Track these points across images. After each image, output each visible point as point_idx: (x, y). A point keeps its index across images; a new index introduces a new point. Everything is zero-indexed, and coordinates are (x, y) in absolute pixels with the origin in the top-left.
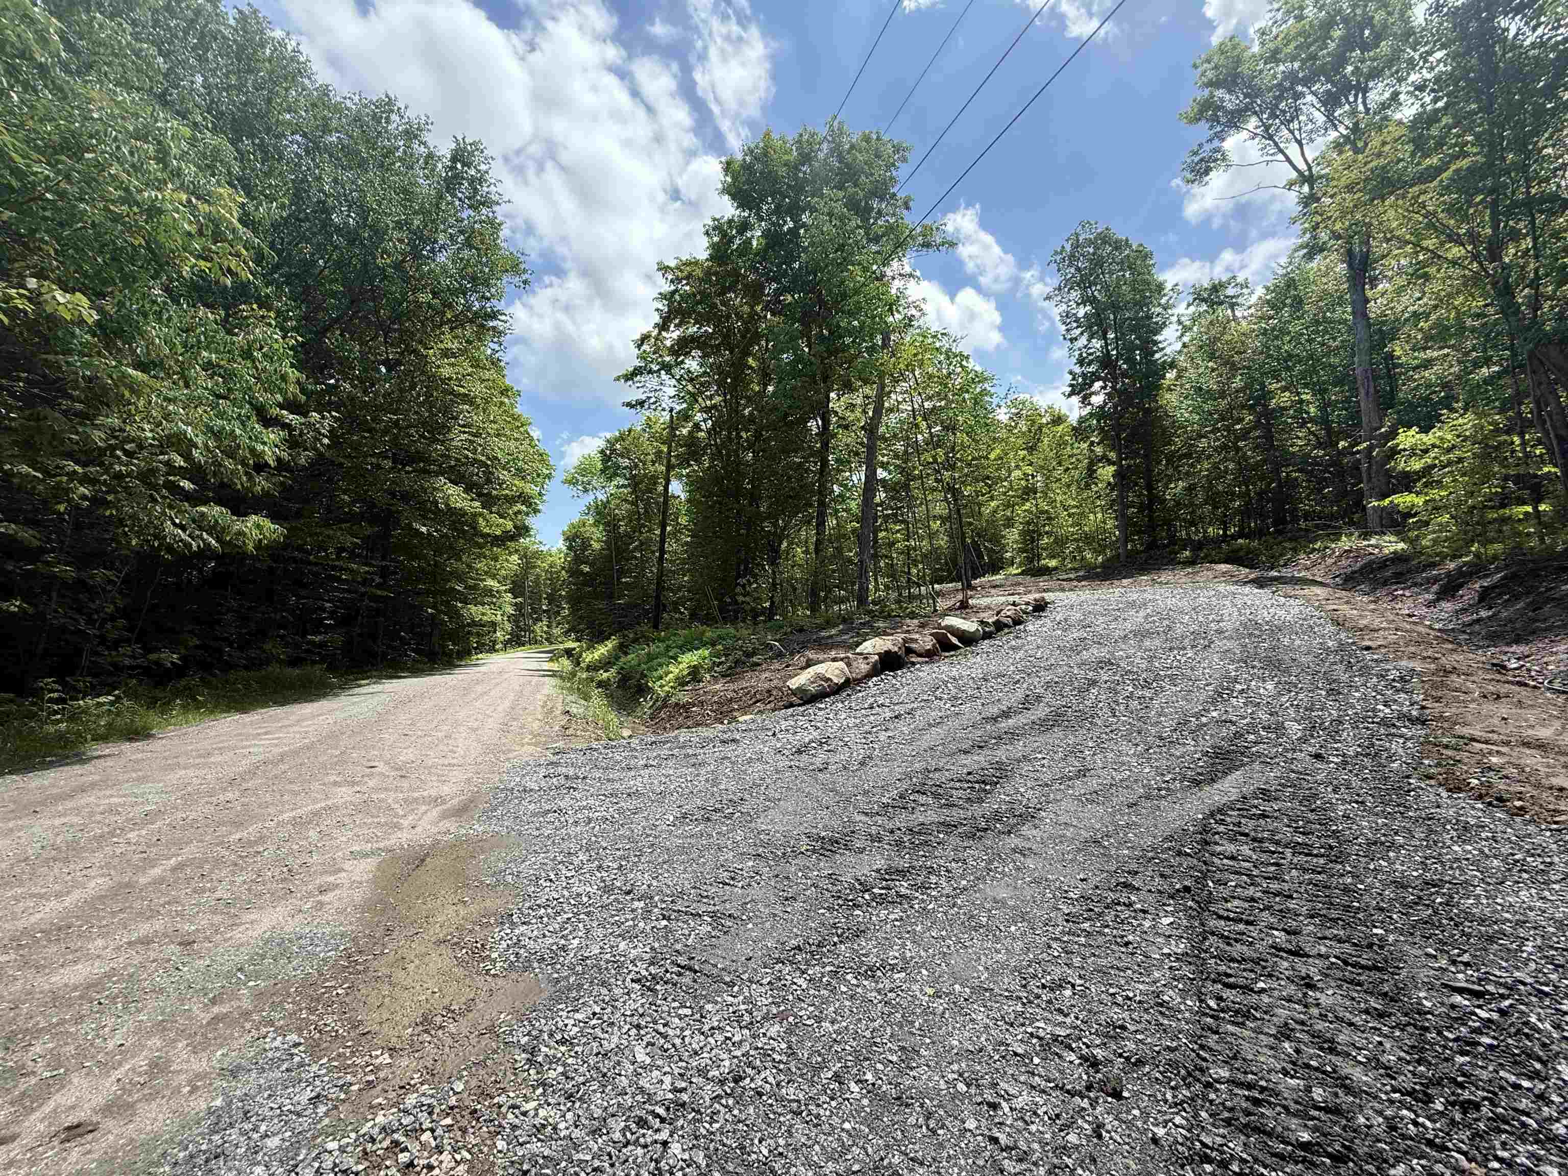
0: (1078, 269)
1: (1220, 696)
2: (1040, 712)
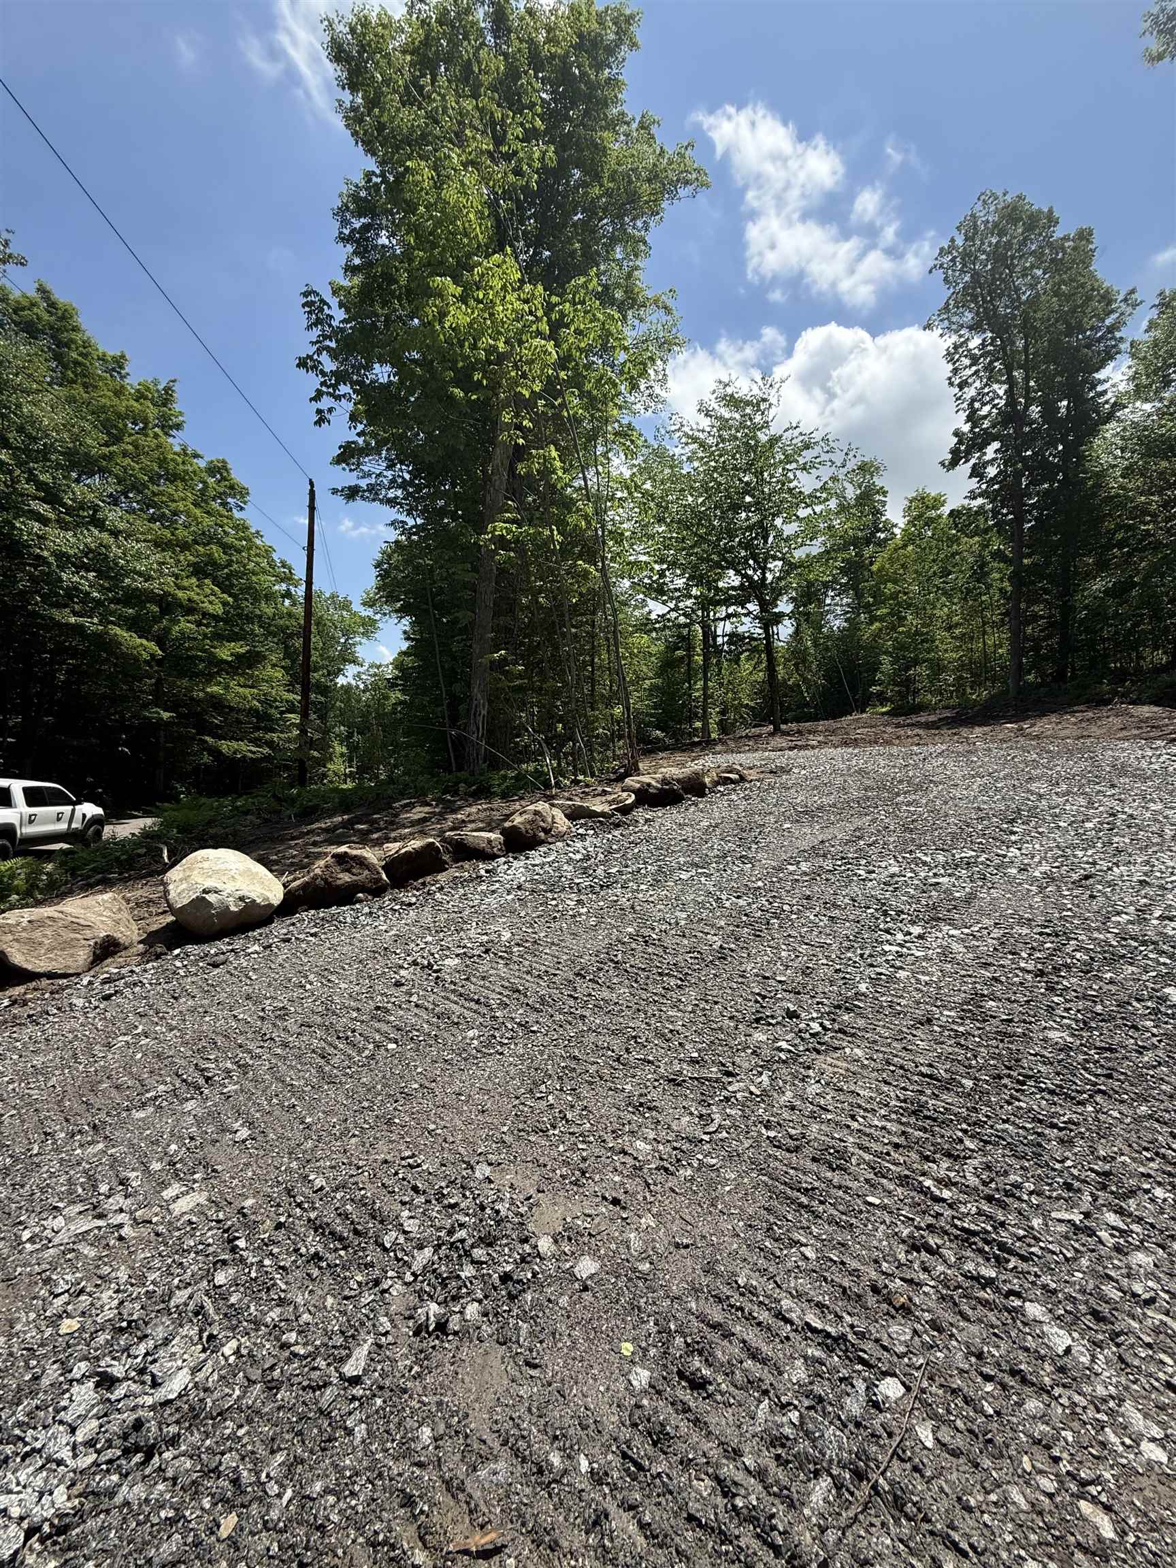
0: (976, 275)
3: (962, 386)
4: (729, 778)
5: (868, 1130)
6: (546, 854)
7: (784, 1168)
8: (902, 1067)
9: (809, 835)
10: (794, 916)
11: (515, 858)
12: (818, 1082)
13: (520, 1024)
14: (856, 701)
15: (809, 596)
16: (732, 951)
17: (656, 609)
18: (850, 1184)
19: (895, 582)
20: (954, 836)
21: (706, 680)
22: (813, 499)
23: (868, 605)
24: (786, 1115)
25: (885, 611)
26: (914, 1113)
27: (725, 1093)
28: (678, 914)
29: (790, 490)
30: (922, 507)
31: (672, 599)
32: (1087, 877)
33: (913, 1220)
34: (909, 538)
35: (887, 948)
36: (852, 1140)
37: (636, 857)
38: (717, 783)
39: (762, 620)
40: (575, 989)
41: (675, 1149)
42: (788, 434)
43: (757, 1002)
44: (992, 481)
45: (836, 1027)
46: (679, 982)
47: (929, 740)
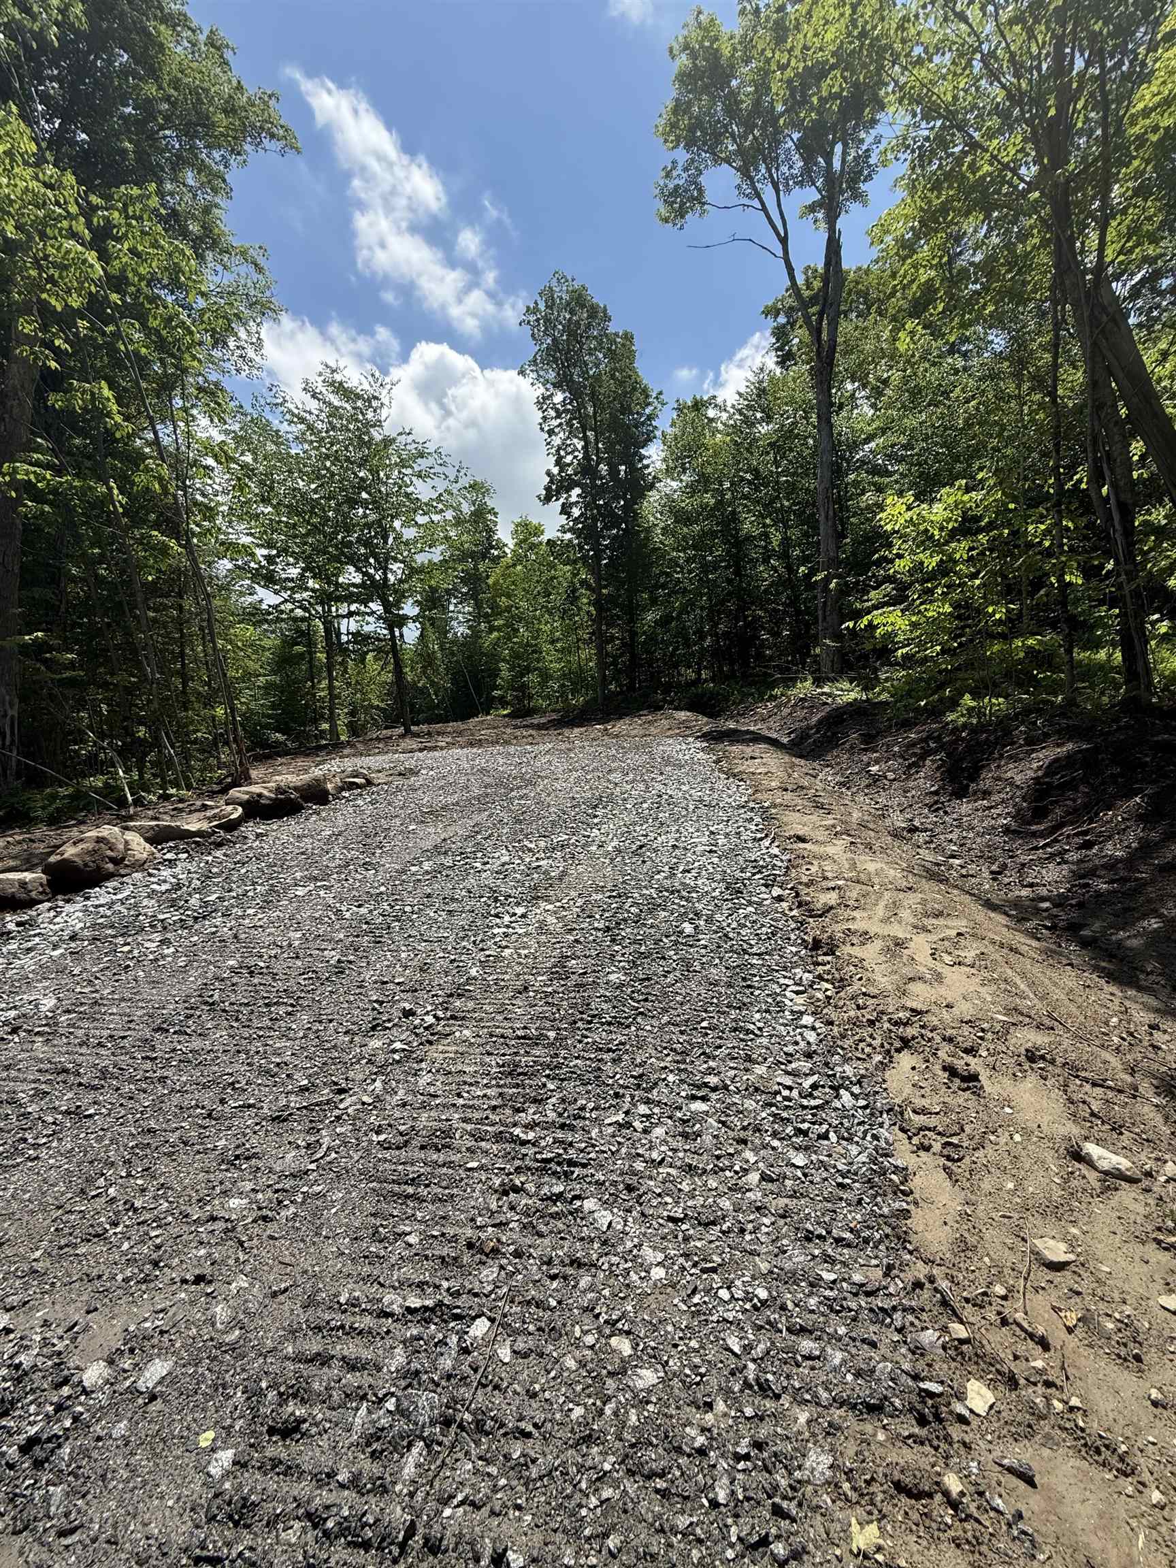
0: (555, 341)
3: (551, 432)
4: (354, 783)
5: (471, 1103)
6: (116, 890)
7: (393, 1167)
8: (502, 1036)
9: (432, 834)
10: (415, 916)
11: (68, 901)
12: (430, 1071)
13: (68, 1113)
14: (481, 704)
15: (433, 601)
16: (350, 962)
17: (267, 598)
18: (453, 1158)
19: (509, 596)
20: (553, 823)
21: (331, 679)
22: (428, 508)
23: (487, 615)
24: (397, 1114)
25: (501, 622)
26: (510, 1074)
27: (337, 1112)
28: (291, 934)
29: (407, 495)
30: (527, 532)
31: (285, 589)
32: (641, 847)
33: (504, 1169)
34: (518, 560)
35: (496, 931)
36: (457, 1116)
37: (242, 879)
38: (342, 789)
39: (385, 620)
40: (153, 1048)
41: (277, 1191)
42: (402, 439)
43: (374, 1009)
44: (576, 520)
45: (449, 1014)
46: (290, 1009)
47: (539, 739)
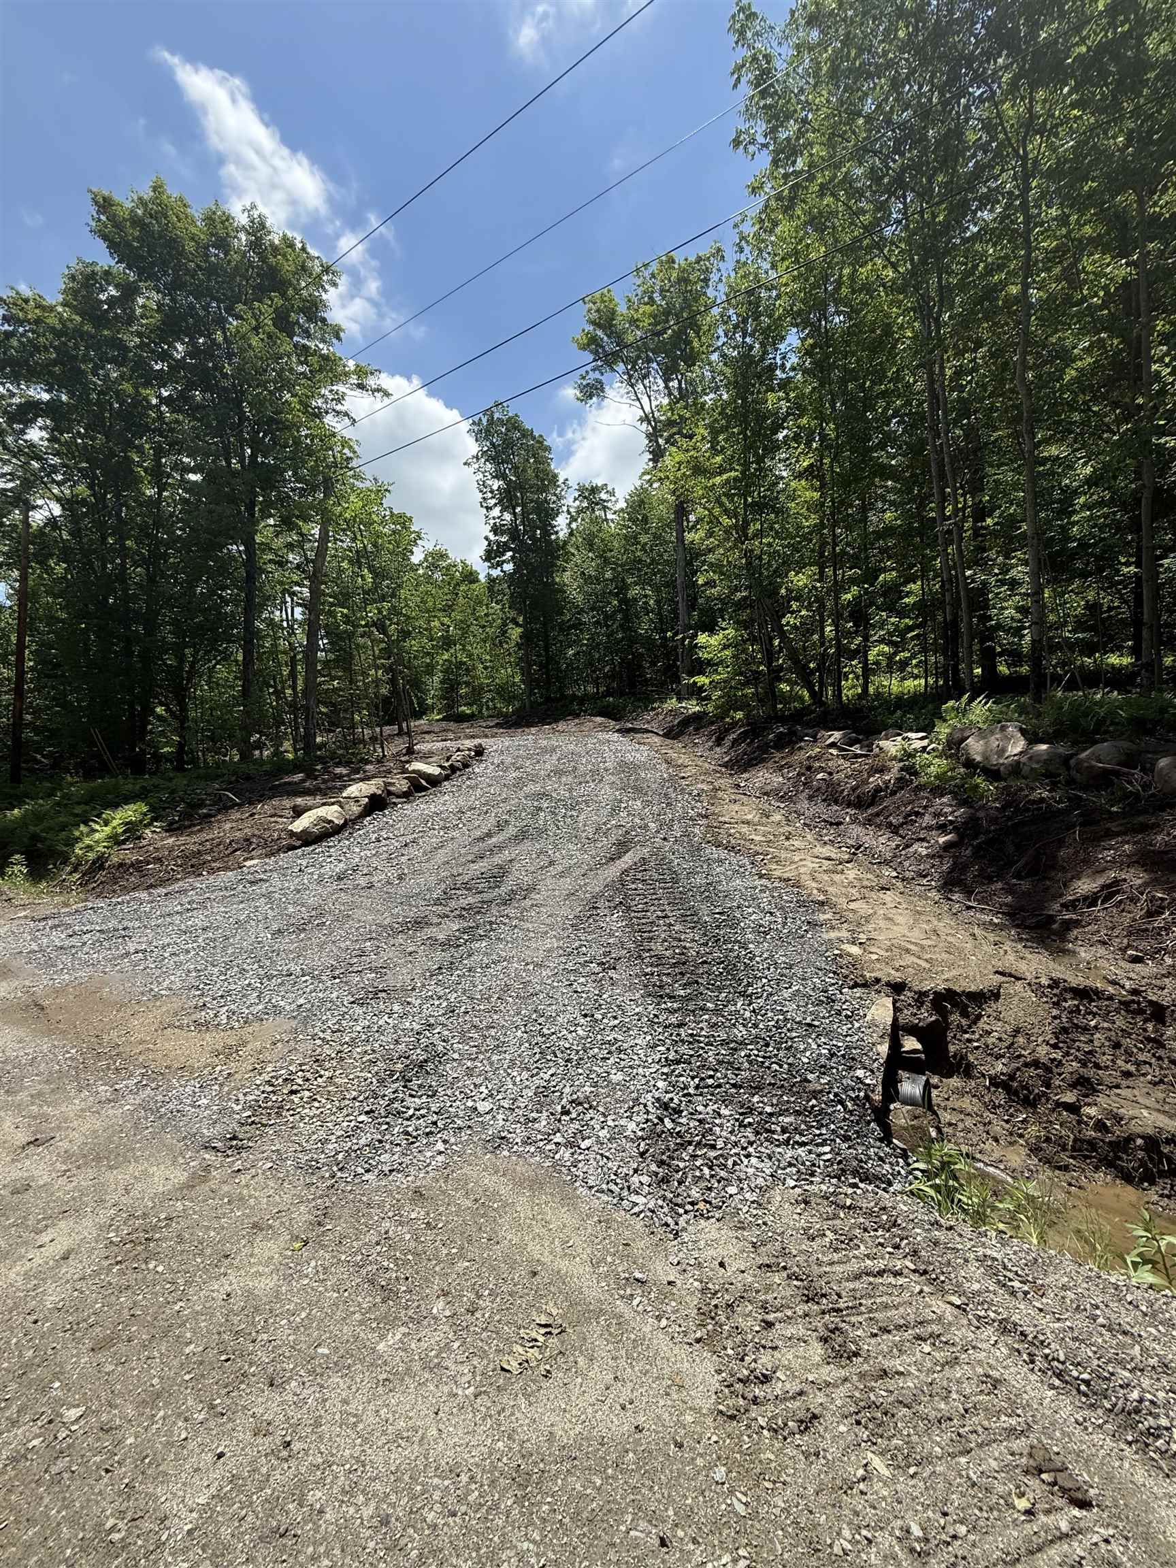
0: (493, 444)
1: (614, 811)
2: (511, 831)
